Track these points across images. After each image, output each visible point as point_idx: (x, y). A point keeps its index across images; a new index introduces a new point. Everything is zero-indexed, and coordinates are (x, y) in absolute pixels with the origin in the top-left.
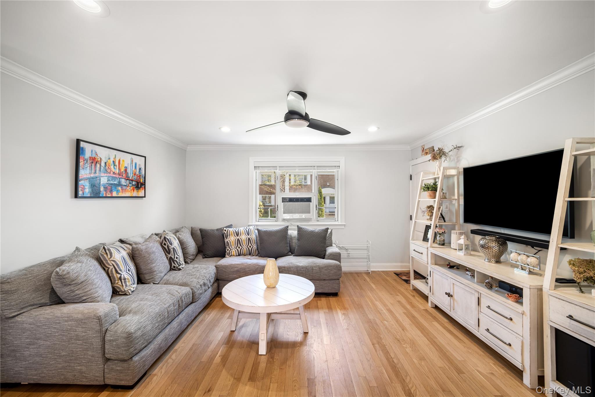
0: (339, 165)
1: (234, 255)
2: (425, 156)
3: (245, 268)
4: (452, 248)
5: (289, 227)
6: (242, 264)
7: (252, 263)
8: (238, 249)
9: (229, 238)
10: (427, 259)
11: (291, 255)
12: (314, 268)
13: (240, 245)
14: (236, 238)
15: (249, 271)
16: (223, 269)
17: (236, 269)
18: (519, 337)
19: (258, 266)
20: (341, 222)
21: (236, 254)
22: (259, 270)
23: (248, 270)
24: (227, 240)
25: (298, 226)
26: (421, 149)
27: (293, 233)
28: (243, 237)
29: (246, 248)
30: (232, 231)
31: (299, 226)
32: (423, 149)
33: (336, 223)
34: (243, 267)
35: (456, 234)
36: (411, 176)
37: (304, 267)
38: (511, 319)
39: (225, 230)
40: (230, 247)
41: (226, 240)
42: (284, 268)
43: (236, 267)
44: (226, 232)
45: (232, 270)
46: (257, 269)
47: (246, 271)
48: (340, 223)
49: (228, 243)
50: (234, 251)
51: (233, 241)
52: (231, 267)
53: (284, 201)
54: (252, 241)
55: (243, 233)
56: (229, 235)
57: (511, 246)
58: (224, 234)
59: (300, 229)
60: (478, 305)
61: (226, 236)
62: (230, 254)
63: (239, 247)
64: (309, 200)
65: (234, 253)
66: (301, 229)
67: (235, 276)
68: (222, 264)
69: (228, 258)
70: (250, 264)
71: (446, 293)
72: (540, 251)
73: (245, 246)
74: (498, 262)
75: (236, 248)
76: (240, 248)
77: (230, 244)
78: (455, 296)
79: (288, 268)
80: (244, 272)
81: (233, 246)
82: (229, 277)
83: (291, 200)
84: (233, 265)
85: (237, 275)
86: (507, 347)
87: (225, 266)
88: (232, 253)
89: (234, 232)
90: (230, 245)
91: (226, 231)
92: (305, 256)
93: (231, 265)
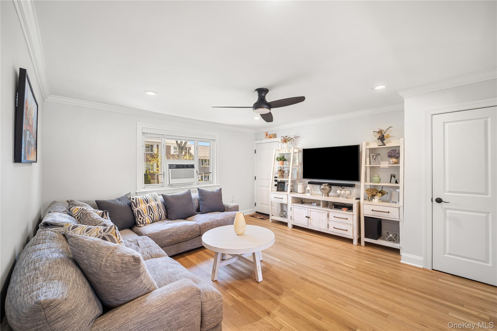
0: (214, 139)
1: (148, 223)
2: (269, 139)
3: (177, 231)
4: (298, 193)
5: (191, 190)
6: (172, 228)
7: (181, 225)
8: (151, 216)
9: (139, 206)
10: (287, 201)
11: (197, 214)
12: (229, 219)
13: (152, 212)
14: (146, 205)
15: (181, 233)
16: (155, 237)
17: (168, 234)
18: (351, 225)
19: (187, 226)
20: (217, 183)
21: (150, 221)
22: (189, 230)
23: (179, 232)
24: (137, 209)
25: (198, 189)
26: (265, 134)
27: (195, 195)
28: (153, 204)
29: (157, 214)
30: (141, 198)
31: (200, 188)
32: (267, 134)
33: (212, 185)
34: (174, 230)
35: (301, 185)
36: (255, 150)
37: (223, 220)
38: (347, 219)
39: (133, 199)
40: (143, 215)
41: (135, 210)
42: (208, 224)
43: (168, 232)
44: (134, 201)
45: (165, 236)
46: (187, 229)
47: (178, 234)
48: (215, 185)
49: (140, 212)
50: (147, 219)
51: (144, 209)
52: (163, 233)
53: (171, 167)
54: (160, 207)
55: (151, 200)
56: (139, 204)
57: (333, 187)
58: (132, 203)
59: (200, 192)
60: (328, 217)
61: (135, 205)
62: (144, 223)
63: (151, 214)
64: (192, 166)
65: (148, 221)
66: (203, 191)
67: (168, 240)
68: (153, 232)
69: (144, 227)
70: (179, 227)
71: (306, 217)
72: (343, 188)
73: (156, 212)
74: (328, 196)
75: (148, 216)
76: (153, 215)
77: (141, 212)
78: (311, 217)
79: (211, 223)
80: (177, 234)
81: (146, 214)
82: (162, 244)
83: (178, 167)
84: (164, 230)
85: (170, 239)
86: (345, 232)
87: (156, 233)
88: (146, 220)
89: (143, 200)
90: (142, 214)
91: (135, 199)
92: (211, 212)
93: (163, 231)
